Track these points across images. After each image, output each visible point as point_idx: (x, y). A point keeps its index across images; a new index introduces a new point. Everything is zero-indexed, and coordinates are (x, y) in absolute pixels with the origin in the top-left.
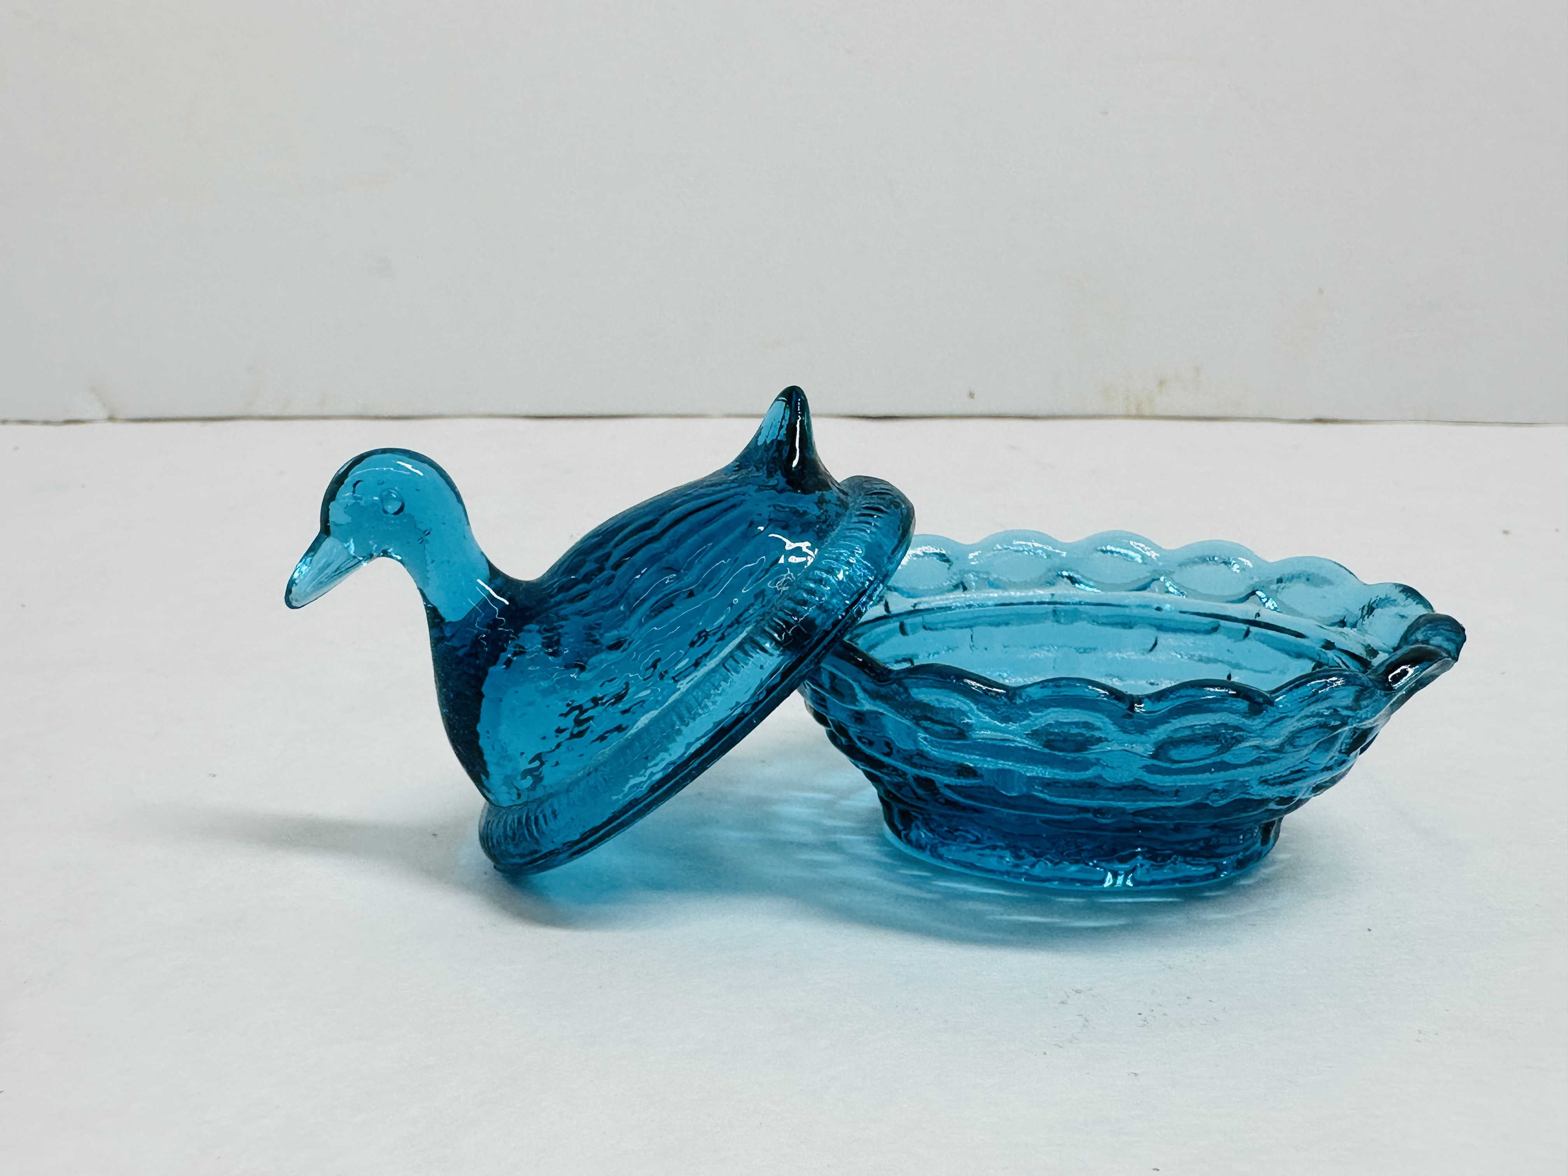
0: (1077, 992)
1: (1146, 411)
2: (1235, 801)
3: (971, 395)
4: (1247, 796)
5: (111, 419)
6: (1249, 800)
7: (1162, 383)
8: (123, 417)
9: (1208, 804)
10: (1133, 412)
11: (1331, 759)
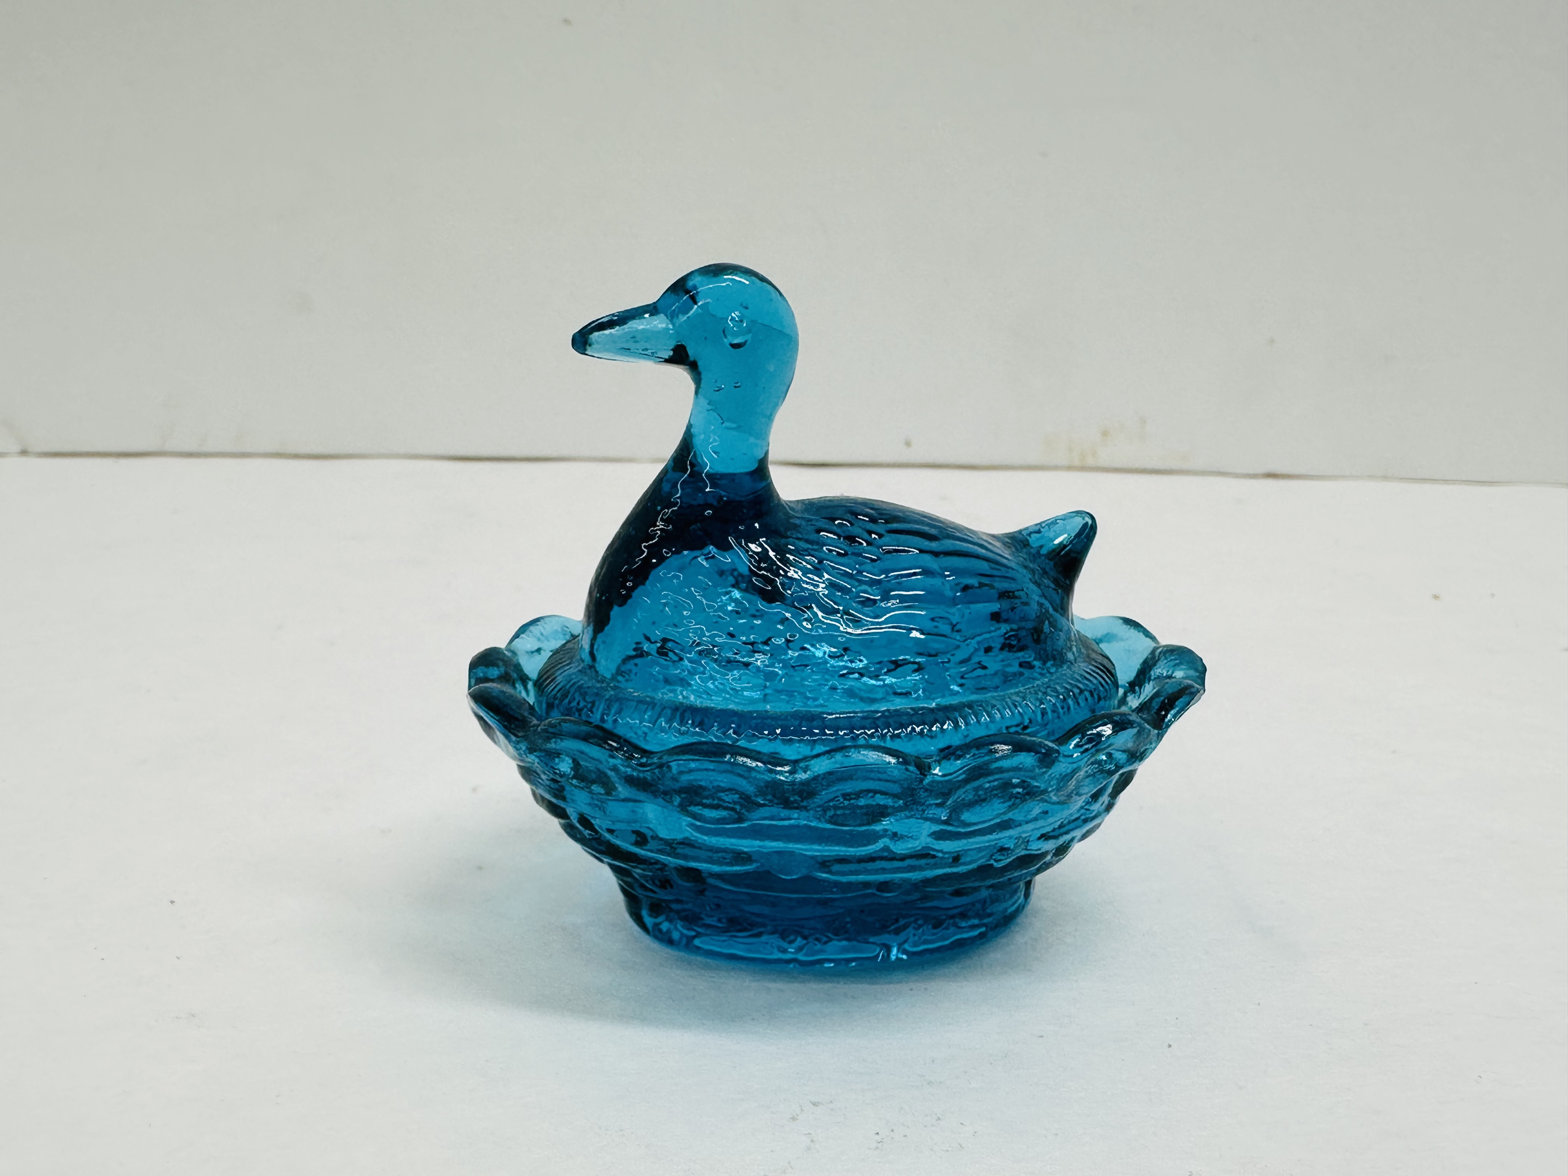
0: (814, 1104)
1: (1090, 462)
2: (1018, 858)
3: (908, 444)
4: (1028, 852)
5: (24, 453)
6: (1029, 856)
7: (1105, 434)
8: (39, 449)
9: (992, 865)
10: (1077, 462)
11: (1102, 804)
